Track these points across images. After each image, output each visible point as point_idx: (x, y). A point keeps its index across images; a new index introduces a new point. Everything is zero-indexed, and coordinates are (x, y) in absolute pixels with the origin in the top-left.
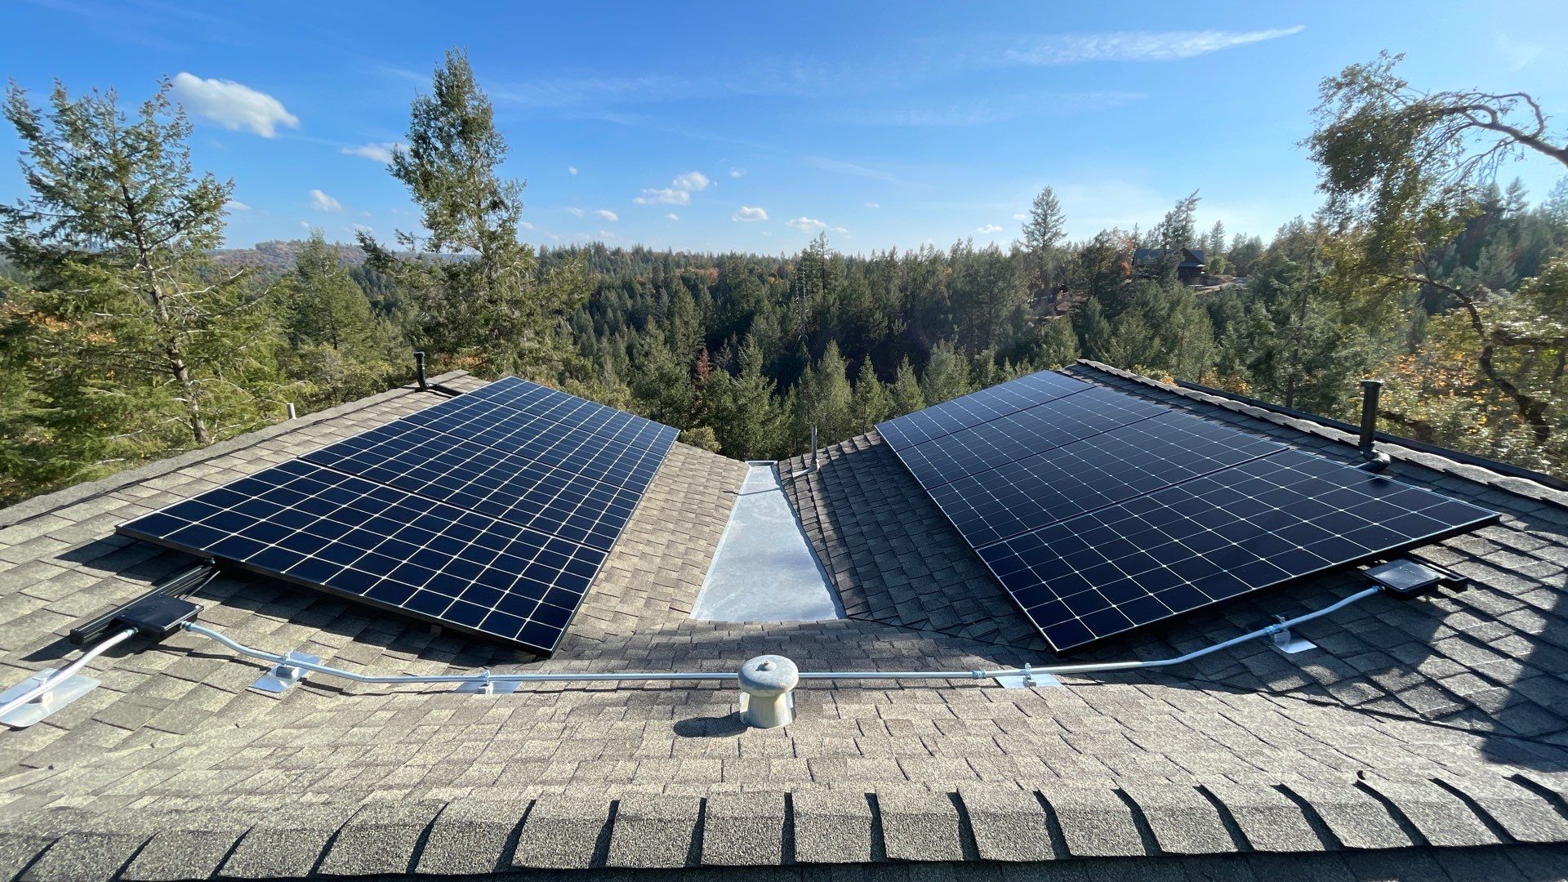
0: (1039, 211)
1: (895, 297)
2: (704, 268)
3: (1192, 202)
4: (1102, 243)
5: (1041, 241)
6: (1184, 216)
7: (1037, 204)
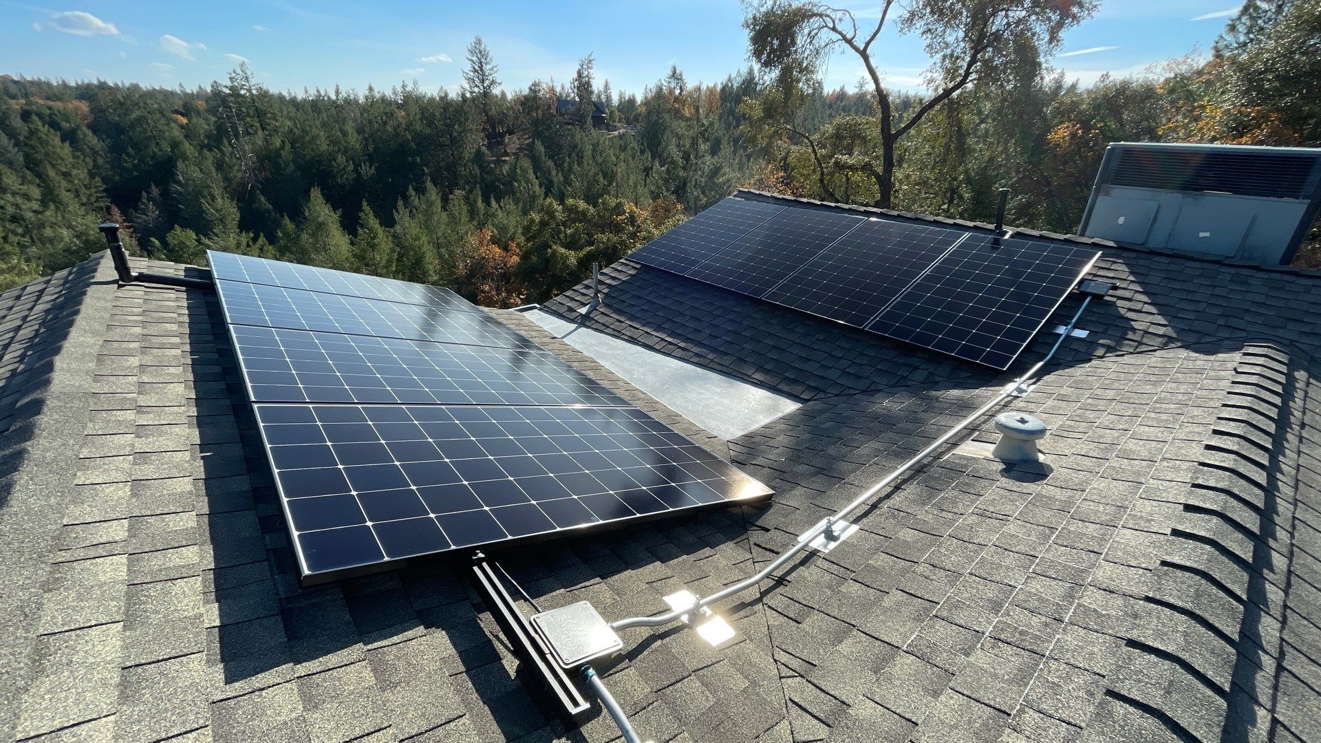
0: (475, 59)
1: (354, 140)
2: (60, 99)
3: (590, 62)
4: (535, 92)
6: (586, 73)
7: (472, 52)
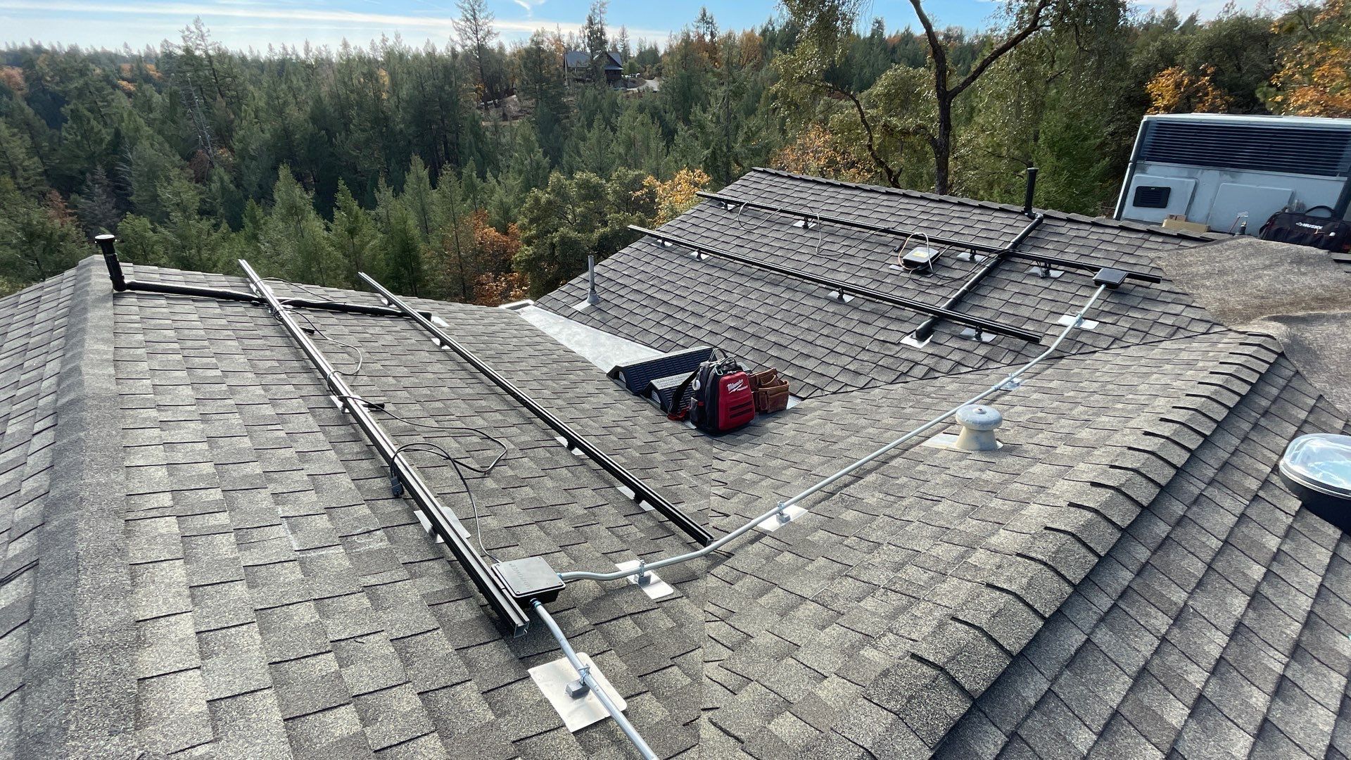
0: (467, 6)
4: (537, 43)
5: (475, 40)
